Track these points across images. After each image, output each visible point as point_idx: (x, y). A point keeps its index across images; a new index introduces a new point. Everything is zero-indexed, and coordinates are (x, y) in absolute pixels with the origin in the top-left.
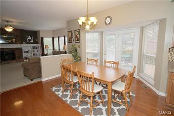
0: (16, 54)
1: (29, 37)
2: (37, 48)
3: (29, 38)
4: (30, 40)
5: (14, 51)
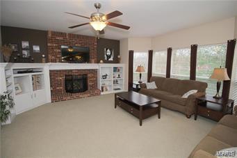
0: (88, 81)
1: (108, 50)
2: (119, 70)
3: (109, 52)
4: (109, 57)
5: (86, 75)
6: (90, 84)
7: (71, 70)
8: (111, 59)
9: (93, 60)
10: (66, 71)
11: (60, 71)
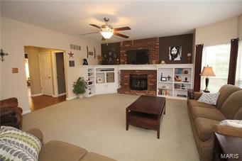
0: (149, 82)
1: (174, 49)
2: (186, 72)
3: (174, 51)
4: (176, 56)
5: (146, 75)
6: (150, 84)
7: (134, 71)
8: (178, 58)
9: (154, 61)
10: (129, 71)
11: (127, 71)
